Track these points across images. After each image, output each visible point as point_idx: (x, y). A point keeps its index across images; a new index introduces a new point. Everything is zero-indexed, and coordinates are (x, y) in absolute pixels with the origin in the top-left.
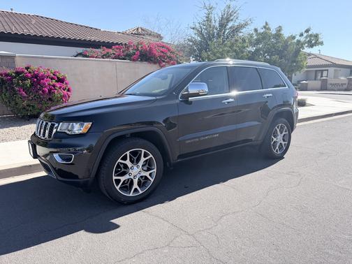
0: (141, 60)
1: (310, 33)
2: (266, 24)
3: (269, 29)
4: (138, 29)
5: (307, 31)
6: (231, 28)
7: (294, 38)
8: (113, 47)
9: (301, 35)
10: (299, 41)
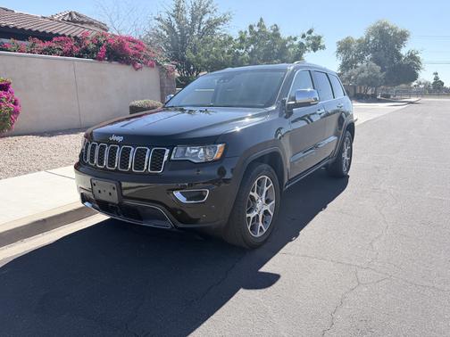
0: (110, 60)
1: (313, 34)
2: (261, 20)
3: (264, 27)
4: (70, 14)
5: (310, 32)
6: (208, 22)
7: (295, 39)
8: (54, 39)
9: (304, 36)
10: (301, 44)
